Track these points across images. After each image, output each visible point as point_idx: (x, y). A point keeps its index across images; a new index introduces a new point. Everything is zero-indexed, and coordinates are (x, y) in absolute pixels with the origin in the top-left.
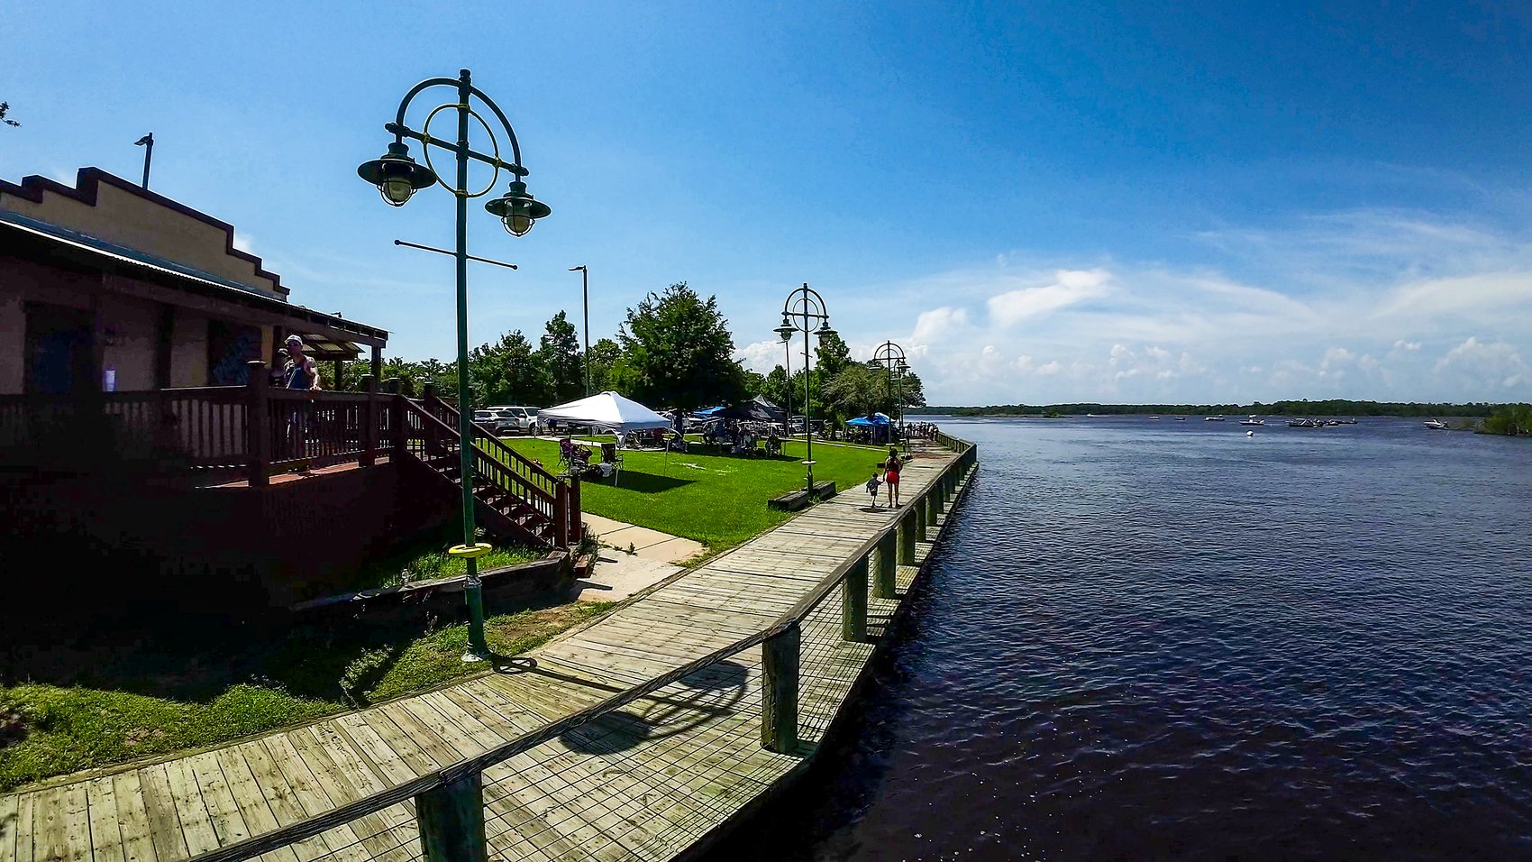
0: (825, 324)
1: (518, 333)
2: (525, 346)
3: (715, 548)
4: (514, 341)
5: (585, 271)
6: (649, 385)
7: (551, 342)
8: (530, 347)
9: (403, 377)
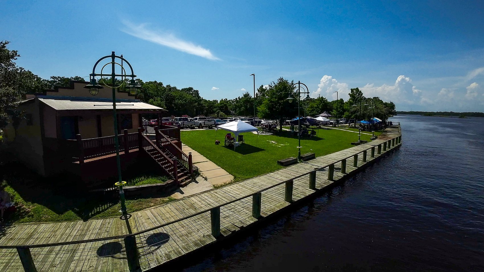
0: (308, 96)
1: (248, 93)
2: (250, 97)
3: (236, 180)
4: (247, 95)
5: (254, 75)
6: (268, 113)
7: (259, 95)
8: (252, 97)
9: (225, 105)
